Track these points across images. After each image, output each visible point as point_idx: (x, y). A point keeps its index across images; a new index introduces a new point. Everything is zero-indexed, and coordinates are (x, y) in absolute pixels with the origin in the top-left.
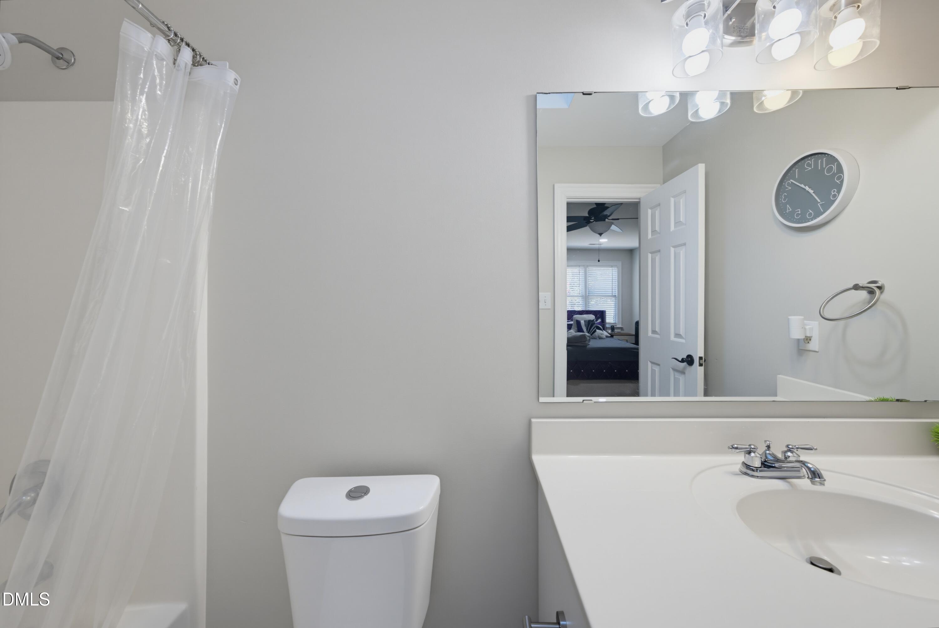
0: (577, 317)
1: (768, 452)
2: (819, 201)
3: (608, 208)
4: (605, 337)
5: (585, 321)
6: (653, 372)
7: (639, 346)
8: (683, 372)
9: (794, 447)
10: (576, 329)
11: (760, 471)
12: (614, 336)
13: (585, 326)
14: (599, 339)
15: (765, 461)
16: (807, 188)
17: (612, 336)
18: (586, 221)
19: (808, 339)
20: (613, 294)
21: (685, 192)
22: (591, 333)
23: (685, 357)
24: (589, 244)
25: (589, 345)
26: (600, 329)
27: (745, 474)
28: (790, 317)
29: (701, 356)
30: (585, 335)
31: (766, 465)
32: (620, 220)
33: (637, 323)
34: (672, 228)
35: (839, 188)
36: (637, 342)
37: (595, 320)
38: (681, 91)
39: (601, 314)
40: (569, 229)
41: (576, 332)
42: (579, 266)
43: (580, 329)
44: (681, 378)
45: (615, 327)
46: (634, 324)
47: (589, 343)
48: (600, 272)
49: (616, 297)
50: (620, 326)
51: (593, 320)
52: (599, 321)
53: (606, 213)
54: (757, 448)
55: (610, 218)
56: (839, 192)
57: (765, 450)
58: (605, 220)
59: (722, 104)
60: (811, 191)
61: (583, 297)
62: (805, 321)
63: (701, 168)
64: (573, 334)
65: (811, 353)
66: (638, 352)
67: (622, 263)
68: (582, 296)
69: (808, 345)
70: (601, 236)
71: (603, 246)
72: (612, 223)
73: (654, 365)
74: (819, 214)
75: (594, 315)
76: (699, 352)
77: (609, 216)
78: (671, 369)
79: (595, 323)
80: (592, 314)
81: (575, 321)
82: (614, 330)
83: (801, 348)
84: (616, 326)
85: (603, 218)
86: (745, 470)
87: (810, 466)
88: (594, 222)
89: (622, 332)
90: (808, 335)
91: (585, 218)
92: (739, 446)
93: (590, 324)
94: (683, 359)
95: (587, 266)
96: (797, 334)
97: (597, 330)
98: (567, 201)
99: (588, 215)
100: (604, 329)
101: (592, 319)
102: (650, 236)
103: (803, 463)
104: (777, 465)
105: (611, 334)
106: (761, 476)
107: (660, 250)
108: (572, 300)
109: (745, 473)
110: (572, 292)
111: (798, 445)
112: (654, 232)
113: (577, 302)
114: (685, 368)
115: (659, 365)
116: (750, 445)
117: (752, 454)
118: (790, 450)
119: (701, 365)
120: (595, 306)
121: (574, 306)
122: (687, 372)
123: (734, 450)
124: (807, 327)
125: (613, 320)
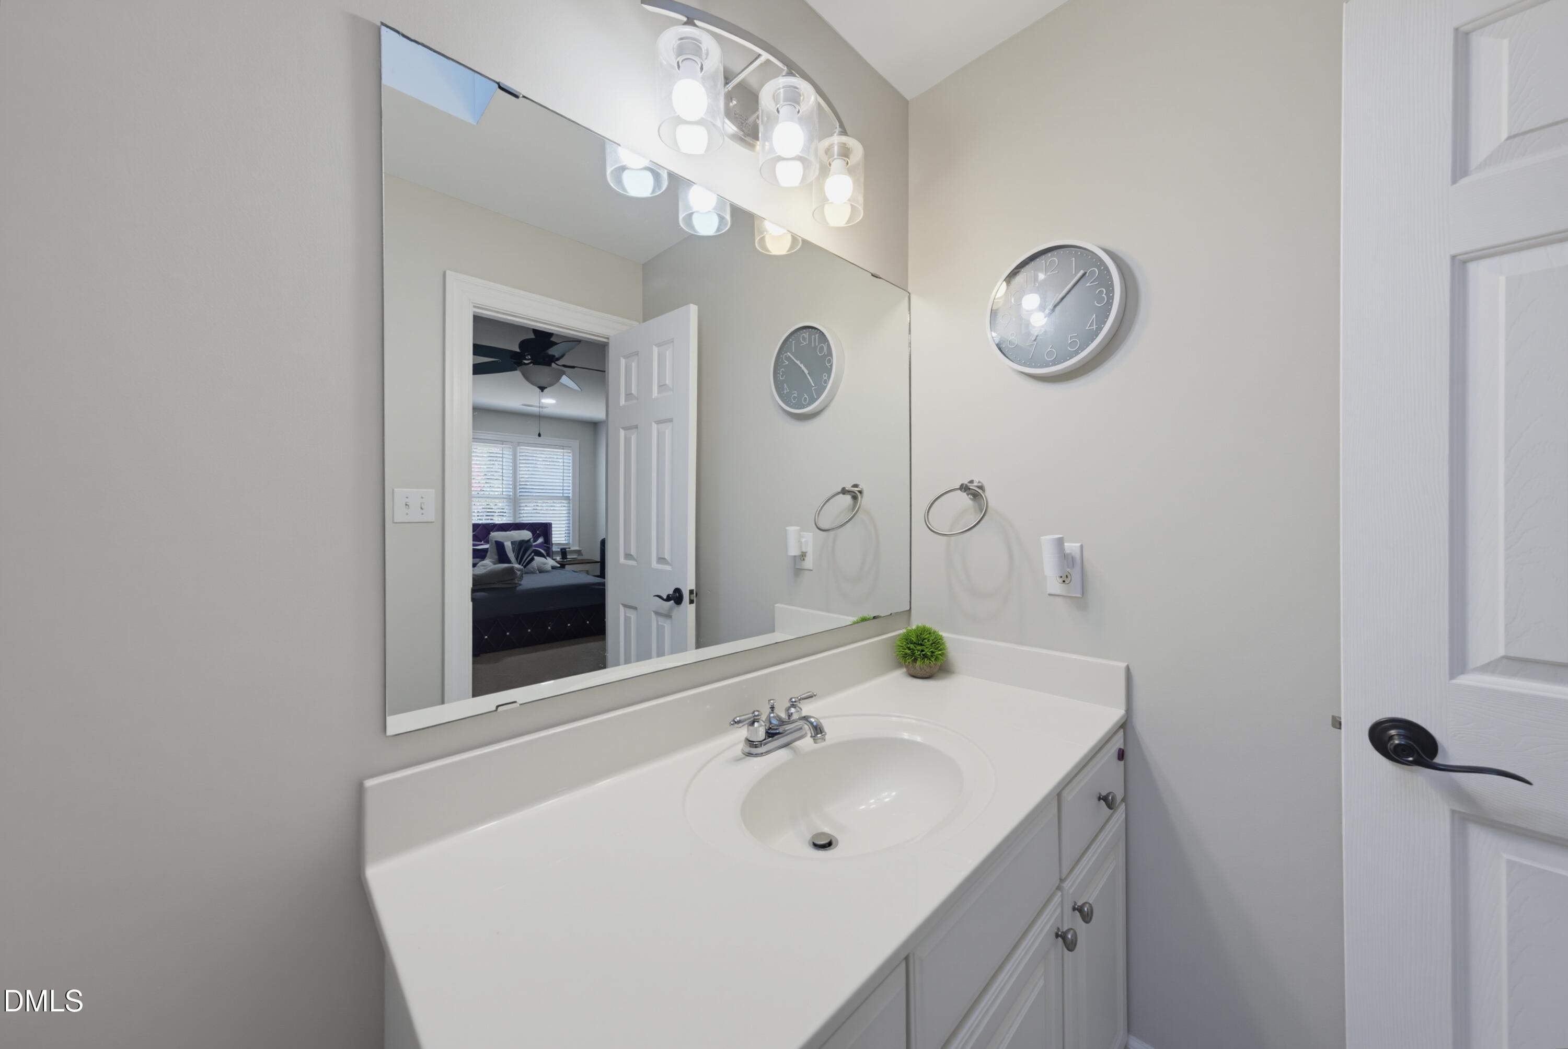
0: (496, 535)
1: (772, 715)
2: (813, 385)
3: (555, 344)
4: (550, 569)
5: (512, 543)
6: (627, 619)
7: (606, 580)
8: (668, 616)
9: (797, 700)
10: (496, 557)
11: (765, 744)
12: (567, 566)
13: (513, 551)
14: (540, 572)
15: (770, 728)
16: (802, 366)
17: (563, 566)
18: (515, 361)
19: (803, 556)
20: (565, 495)
21: (672, 341)
22: (524, 564)
23: (671, 592)
24: (521, 404)
25: (520, 585)
26: (541, 555)
27: (748, 756)
28: (787, 528)
29: (692, 588)
30: (512, 568)
31: (771, 734)
32: (576, 368)
33: (603, 542)
34: (655, 394)
35: (829, 371)
36: (602, 575)
37: (532, 539)
38: (672, 170)
39: (543, 530)
40: (478, 369)
41: (495, 564)
42: (501, 442)
43: (502, 556)
44: (667, 625)
45: (567, 550)
46: (599, 543)
47: (520, 581)
48: (543, 456)
49: (570, 500)
50: (577, 548)
51: (529, 541)
52: (540, 540)
53: (553, 351)
54: (762, 714)
55: (560, 362)
56: (829, 377)
57: (768, 713)
58: (550, 365)
59: (721, 219)
60: (806, 372)
61: (510, 499)
62: (802, 533)
63: (693, 310)
64: (489, 568)
65: (807, 572)
66: (604, 589)
67: (580, 442)
68: (508, 498)
69: (803, 562)
70: (542, 391)
71: (547, 411)
72: (564, 373)
73: (627, 610)
74: (812, 401)
75: (531, 532)
76: (688, 584)
77: (558, 359)
78: (653, 613)
79: (531, 546)
80: (527, 530)
81: (494, 542)
82: (566, 556)
83: (798, 567)
84: (569, 548)
85: (549, 361)
86: (748, 749)
87: (813, 720)
88: (532, 365)
89: (580, 558)
90: (804, 550)
91: (513, 354)
92: (742, 718)
93: (522, 548)
94: (668, 596)
95: (519, 444)
96: (793, 551)
97: (535, 557)
98: (474, 312)
99: (518, 350)
100: (548, 555)
101: (527, 539)
102: (622, 402)
103: (806, 718)
104: (781, 730)
105: (561, 563)
106: (765, 751)
107: (637, 425)
108: (488, 505)
109: (749, 753)
110: (488, 490)
111: (800, 696)
112: (629, 395)
113: (499, 509)
114: (671, 609)
115: (635, 608)
116: (753, 713)
117: (756, 724)
118: (793, 706)
119: (691, 602)
120: (531, 514)
121: (492, 516)
122: (674, 614)
123: (736, 725)
124: (803, 540)
125: (564, 539)
